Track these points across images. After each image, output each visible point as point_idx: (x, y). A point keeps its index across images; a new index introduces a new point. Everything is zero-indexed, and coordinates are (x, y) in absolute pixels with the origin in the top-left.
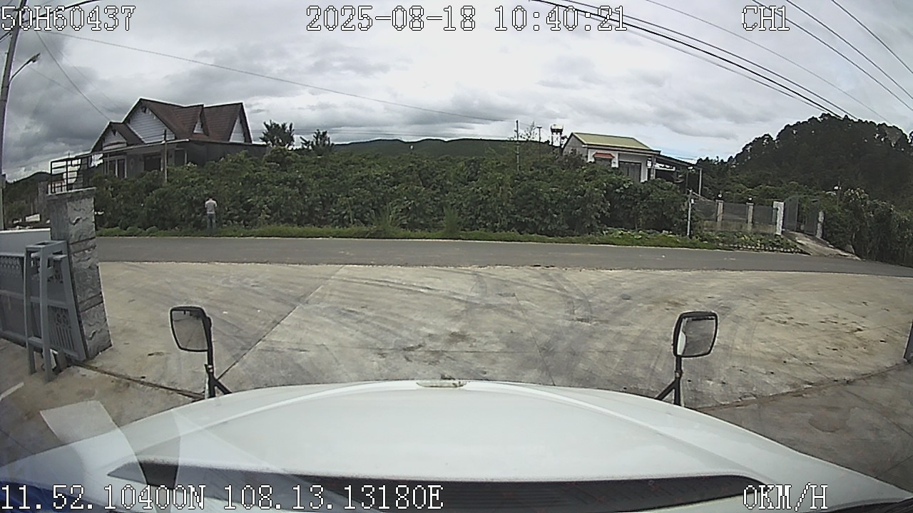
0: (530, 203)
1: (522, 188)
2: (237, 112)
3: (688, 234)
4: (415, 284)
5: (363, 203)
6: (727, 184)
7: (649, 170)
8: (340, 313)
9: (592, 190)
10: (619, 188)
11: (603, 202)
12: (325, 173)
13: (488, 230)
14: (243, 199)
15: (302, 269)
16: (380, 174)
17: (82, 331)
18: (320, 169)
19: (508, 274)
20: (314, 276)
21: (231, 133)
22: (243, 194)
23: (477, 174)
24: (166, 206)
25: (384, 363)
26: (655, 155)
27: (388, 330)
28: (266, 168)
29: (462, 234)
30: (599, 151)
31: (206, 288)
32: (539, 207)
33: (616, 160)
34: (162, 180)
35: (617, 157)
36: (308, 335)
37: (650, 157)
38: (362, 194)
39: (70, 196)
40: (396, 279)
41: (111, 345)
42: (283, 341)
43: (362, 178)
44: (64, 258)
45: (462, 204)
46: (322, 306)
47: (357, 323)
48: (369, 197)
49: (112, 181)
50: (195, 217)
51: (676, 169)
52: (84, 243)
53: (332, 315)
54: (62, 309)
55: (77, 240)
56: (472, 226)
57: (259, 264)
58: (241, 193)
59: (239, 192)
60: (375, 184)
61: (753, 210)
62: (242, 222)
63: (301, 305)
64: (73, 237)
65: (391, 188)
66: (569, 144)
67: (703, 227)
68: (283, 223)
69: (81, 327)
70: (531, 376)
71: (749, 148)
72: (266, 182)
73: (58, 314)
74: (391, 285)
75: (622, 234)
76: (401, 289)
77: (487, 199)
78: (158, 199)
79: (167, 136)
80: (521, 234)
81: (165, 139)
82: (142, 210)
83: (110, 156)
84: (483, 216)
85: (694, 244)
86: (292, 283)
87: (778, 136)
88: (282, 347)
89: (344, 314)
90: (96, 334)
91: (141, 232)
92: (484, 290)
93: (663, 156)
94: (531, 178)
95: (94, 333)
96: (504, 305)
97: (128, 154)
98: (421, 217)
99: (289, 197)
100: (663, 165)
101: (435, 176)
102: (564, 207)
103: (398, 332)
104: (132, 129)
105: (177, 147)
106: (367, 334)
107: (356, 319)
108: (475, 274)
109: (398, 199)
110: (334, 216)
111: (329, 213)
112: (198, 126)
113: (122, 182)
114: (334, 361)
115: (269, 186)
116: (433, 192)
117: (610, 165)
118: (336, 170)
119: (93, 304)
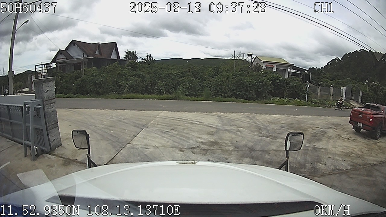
0: (240, 86)
1: (237, 80)
2: (114, 46)
3: (306, 100)
4: (193, 120)
5: (169, 85)
6: (322, 79)
7: (289, 72)
8: (162, 132)
9: (266, 81)
10: (277, 80)
11: (271, 86)
12: (153, 72)
13: (222, 97)
14: (117, 83)
15: (144, 112)
16: (176, 73)
17: (49, 139)
18: (150, 70)
19: (232, 116)
20: (150, 116)
21: (112, 54)
22: (118, 80)
23: (218, 73)
24: (84, 85)
25: (183, 154)
26: (291, 66)
27: (184, 140)
28: (127, 70)
29: (212, 99)
30: (268, 64)
31: (103, 121)
32: (244, 88)
33: (275, 68)
34: (82, 74)
35: (275, 67)
36: (149, 141)
37: (289, 67)
38: (169, 81)
39: (44, 80)
40: (185, 118)
41: (61, 145)
42: (138, 144)
43: (169, 74)
44: (42, 107)
45: (211, 86)
46: (155, 129)
47: (170, 136)
48: (171, 82)
49: (60, 74)
50: (96, 90)
51: (300, 72)
52: (50, 101)
53: (159, 133)
54: (40, 129)
55: (47, 99)
56: (216, 95)
57: (125, 110)
58: (116, 80)
59: (116, 79)
60: (174, 77)
61: (333, 90)
62: (117, 92)
63: (145, 128)
64: (45, 98)
65: (181, 79)
66: (255, 61)
67: (312, 97)
68: (135, 93)
69: (48, 137)
70: (246, 161)
71: (330, 64)
72: (127, 75)
73: (38, 131)
74: (183, 120)
75: (279, 100)
76: (188, 122)
77: (222, 84)
78: (81, 82)
79: (84, 55)
80: (237, 99)
81: (83, 57)
82: (73, 86)
83: (59, 64)
84: (220, 91)
85: (309, 104)
86: (140, 119)
87: (342, 58)
88: (138, 147)
89: (164, 133)
90: (55, 140)
91: (73, 96)
92: (223, 123)
93: (295, 66)
94: (240, 75)
95: (54, 139)
96: (231, 129)
97: (67, 63)
98: (194, 91)
99: (138, 82)
100: (294, 70)
101: (199, 74)
102: (255, 88)
103: (188, 141)
104: (69, 52)
105: (88, 60)
106: (175, 142)
107: (169, 135)
108: (218, 116)
109: (184, 84)
110: (156, 90)
111: (154, 89)
112: (97, 51)
113: (65, 75)
114: (161, 153)
115: (128, 77)
116: (198, 81)
117: (273, 70)
118: (157, 71)
119: (54, 127)
